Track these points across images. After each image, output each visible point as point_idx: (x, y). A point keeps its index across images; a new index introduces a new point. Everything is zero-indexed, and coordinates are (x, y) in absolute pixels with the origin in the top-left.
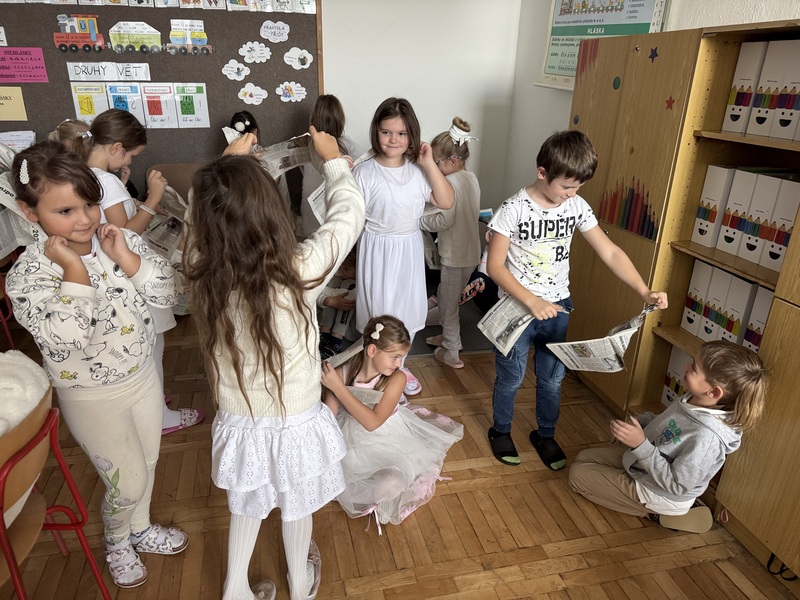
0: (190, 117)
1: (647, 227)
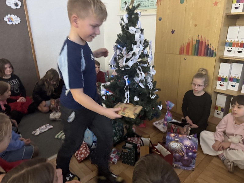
1: (209, 53)
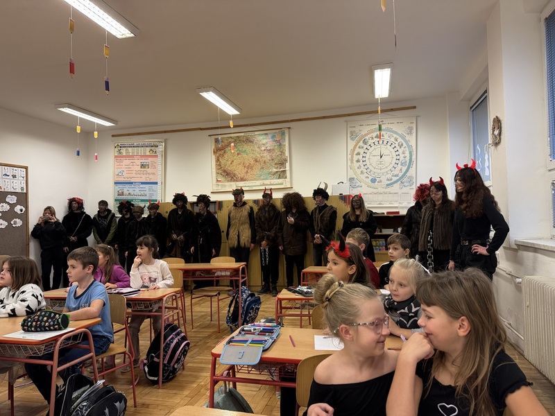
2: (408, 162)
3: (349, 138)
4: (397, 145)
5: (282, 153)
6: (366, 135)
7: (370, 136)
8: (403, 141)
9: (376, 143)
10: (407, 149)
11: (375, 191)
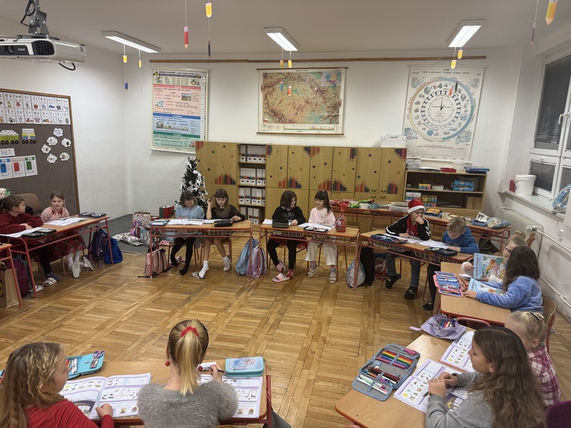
0: (30, 171)
1: (233, 182)
2: (468, 116)
3: (410, 85)
4: (459, 98)
5: (337, 95)
6: (429, 83)
7: (433, 84)
8: (466, 94)
9: (438, 93)
10: (469, 102)
11: (430, 144)
